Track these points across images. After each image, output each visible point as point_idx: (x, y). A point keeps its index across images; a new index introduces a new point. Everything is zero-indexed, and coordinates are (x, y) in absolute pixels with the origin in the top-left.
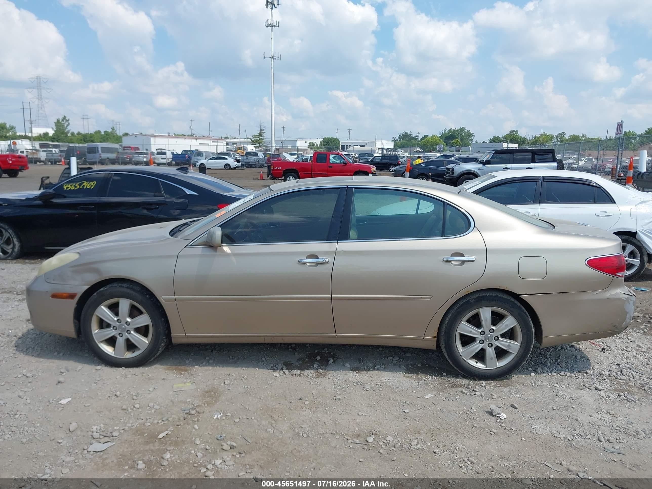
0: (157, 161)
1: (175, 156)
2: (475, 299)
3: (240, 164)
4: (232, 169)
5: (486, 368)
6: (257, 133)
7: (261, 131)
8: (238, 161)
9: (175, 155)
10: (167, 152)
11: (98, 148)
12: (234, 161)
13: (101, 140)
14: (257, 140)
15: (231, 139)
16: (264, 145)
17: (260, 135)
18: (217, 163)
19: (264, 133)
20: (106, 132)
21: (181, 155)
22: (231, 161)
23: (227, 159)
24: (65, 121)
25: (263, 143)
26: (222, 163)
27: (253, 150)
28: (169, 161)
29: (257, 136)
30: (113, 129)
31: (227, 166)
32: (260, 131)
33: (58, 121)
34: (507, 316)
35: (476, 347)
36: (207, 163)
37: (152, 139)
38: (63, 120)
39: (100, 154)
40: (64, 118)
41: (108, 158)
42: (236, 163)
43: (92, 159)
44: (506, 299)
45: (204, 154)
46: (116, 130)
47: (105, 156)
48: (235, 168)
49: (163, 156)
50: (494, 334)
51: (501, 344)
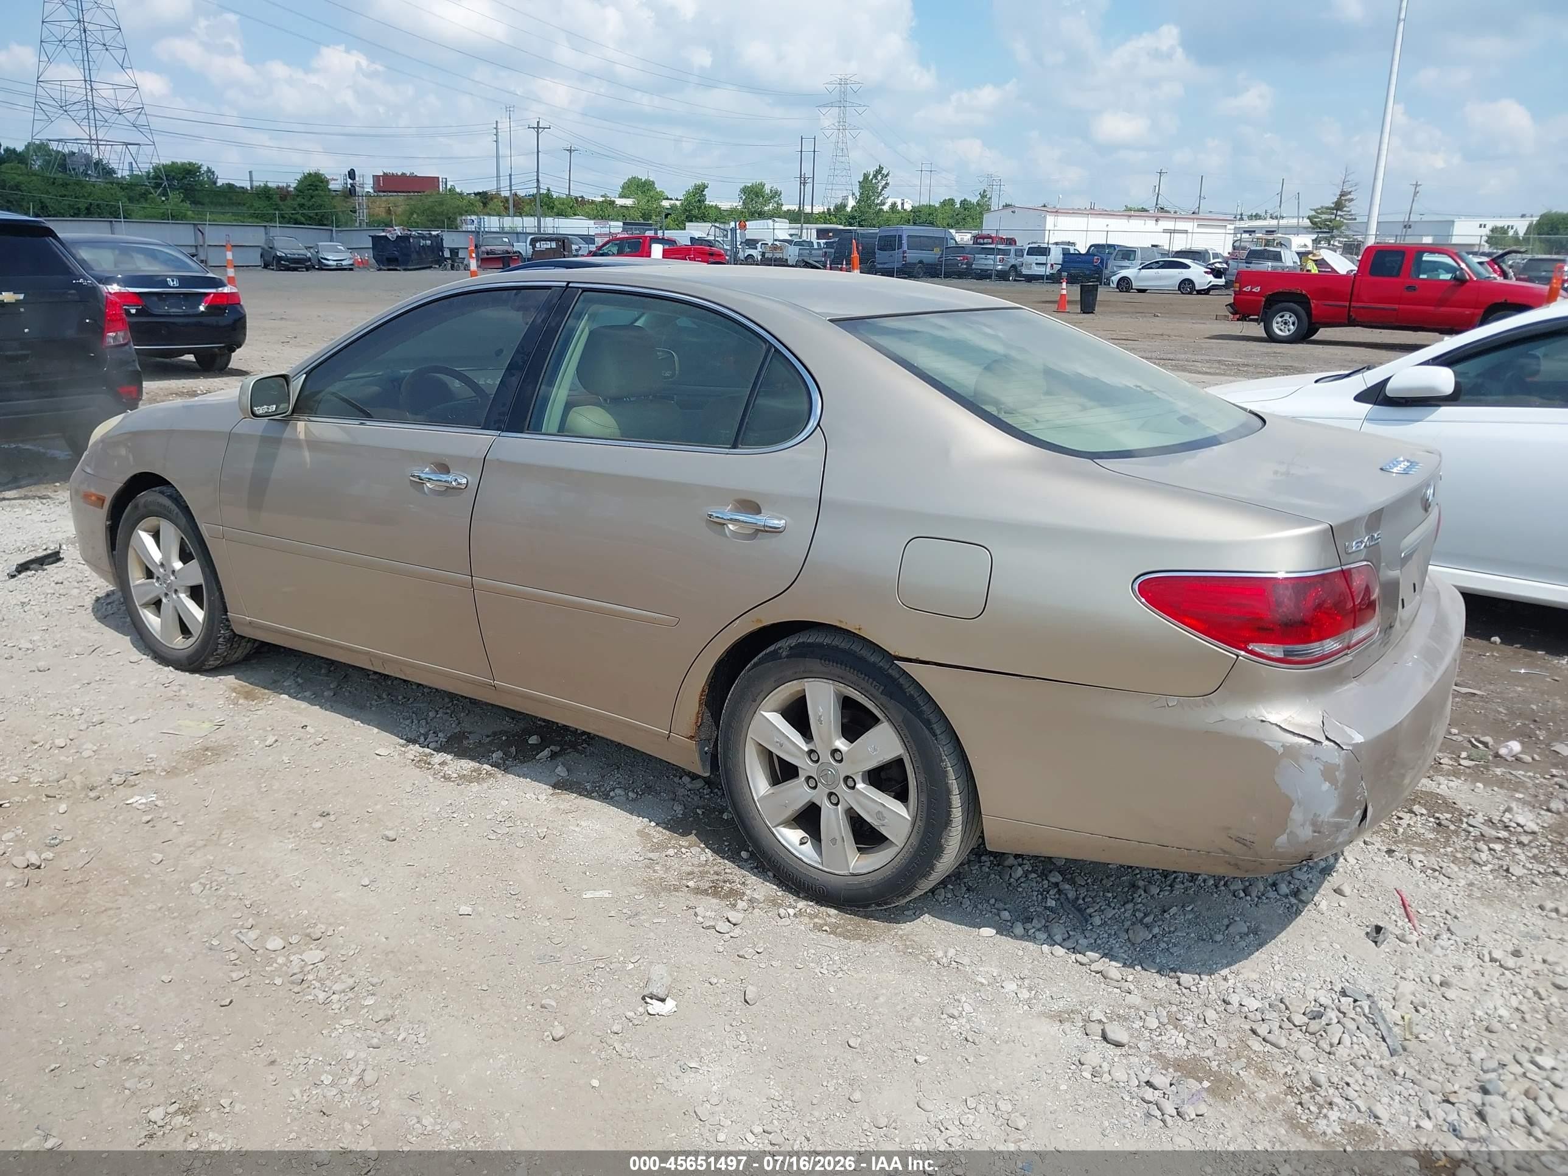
0: (1025, 271)
1: (1070, 258)
2: (791, 648)
3: (1223, 280)
4: (1199, 292)
5: (820, 867)
6: (1330, 202)
7: (1343, 194)
8: (1217, 273)
9: (1072, 256)
10: (1053, 247)
11: (900, 237)
12: (1206, 272)
13: (950, 221)
14: (1326, 220)
15: (1265, 219)
16: (1347, 233)
17: (1339, 206)
18: (1160, 278)
19: (1352, 200)
20: (964, 203)
21: (1087, 257)
22: (1198, 274)
23: (1188, 267)
24: (879, 177)
25: (1343, 228)
26: (1176, 275)
27: (1305, 246)
28: (1054, 271)
29: (1327, 208)
30: (983, 196)
31: (1187, 286)
32: (1341, 195)
33: (866, 176)
34: (876, 721)
35: (798, 794)
36: (1136, 277)
37: (1050, 220)
38: (875, 176)
39: (904, 252)
40: (879, 171)
41: (921, 262)
42: (1210, 277)
43: (885, 263)
44: (874, 664)
45: (1139, 253)
46: (990, 198)
47: (913, 256)
48: (1206, 292)
49: (1042, 259)
50: (844, 769)
51: (859, 803)
